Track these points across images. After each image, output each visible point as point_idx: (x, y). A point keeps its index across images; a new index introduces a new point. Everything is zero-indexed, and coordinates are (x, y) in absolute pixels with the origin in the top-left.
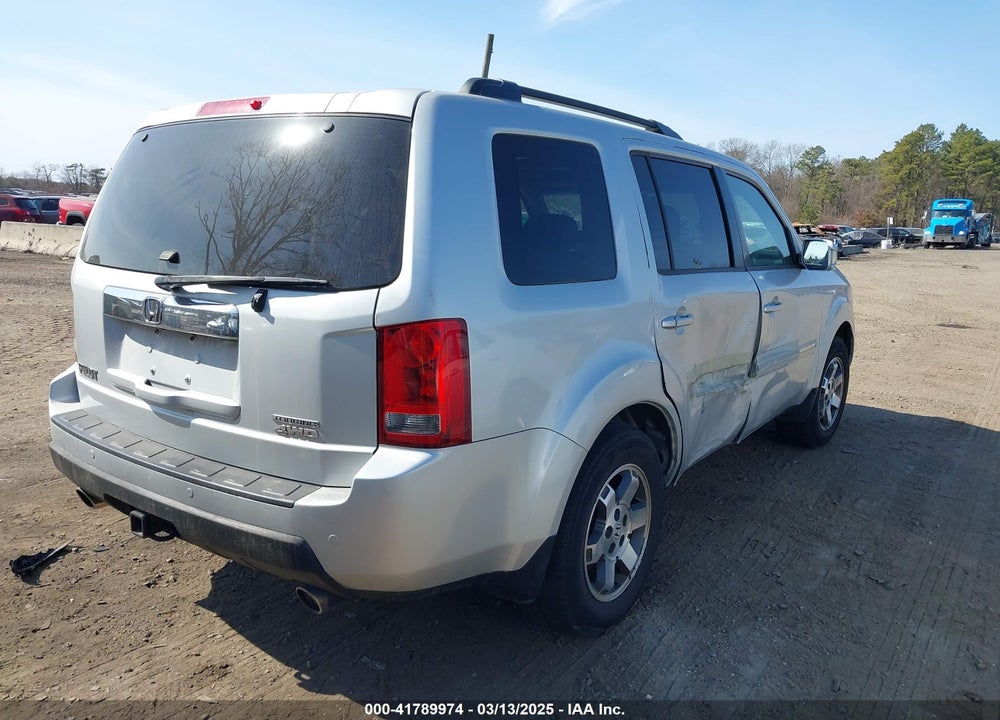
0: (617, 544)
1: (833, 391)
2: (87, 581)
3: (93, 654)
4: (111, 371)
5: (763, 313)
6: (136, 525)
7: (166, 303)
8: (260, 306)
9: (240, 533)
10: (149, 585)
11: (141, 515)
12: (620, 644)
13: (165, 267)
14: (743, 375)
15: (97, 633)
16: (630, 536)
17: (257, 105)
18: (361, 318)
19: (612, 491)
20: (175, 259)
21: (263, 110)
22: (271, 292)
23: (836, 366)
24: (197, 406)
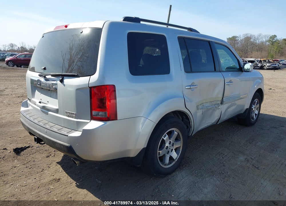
0: (170, 151)
1: (256, 109)
2: (32, 155)
3: (27, 174)
4: (33, 99)
5: (225, 85)
6: (35, 140)
7: (42, 81)
8: (62, 81)
9: (56, 143)
10: (47, 157)
11: (36, 137)
12: (169, 180)
13: (42, 71)
14: (219, 104)
15: (30, 169)
16: (175, 149)
17: (66, 26)
18: (86, 84)
19: (167, 136)
20: (45, 69)
21: (68, 28)
22: (65, 77)
23: (257, 101)
24: (49, 108)
